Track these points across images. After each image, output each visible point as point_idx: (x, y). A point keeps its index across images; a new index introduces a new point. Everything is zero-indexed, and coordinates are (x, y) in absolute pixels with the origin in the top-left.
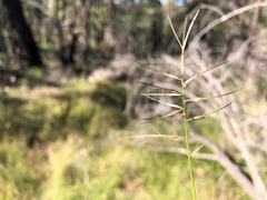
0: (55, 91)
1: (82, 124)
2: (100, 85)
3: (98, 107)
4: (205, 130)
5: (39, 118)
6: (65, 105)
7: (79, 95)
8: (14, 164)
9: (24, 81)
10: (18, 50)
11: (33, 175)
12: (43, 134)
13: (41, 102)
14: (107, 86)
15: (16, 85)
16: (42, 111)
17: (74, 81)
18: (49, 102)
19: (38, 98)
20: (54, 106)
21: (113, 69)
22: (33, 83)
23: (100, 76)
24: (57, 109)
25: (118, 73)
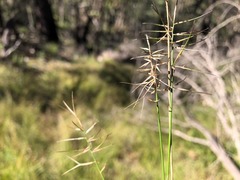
0: (68, 65)
1: (89, 98)
2: (107, 65)
3: (104, 84)
4: (200, 117)
5: (52, 88)
6: (76, 79)
7: (89, 72)
8: (28, 126)
9: (42, 54)
10: (39, 26)
11: (44, 138)
12: (55, 103)
13: (55, 74)
14: (113, 67)
15: (34, 56)
16: (56, 82)
17: (85, 58)
18: (62, 75)
19: (52, 70)
20: (66, 79)
21: (121, 52)
22: (49, 56)
23: (108, 56)
24: (69, 82)
25: (125, 56)
